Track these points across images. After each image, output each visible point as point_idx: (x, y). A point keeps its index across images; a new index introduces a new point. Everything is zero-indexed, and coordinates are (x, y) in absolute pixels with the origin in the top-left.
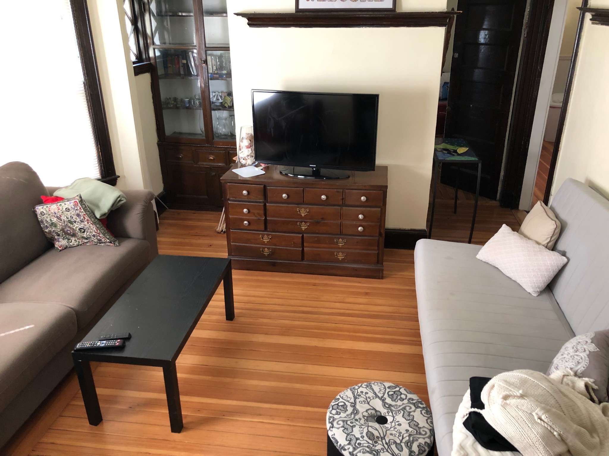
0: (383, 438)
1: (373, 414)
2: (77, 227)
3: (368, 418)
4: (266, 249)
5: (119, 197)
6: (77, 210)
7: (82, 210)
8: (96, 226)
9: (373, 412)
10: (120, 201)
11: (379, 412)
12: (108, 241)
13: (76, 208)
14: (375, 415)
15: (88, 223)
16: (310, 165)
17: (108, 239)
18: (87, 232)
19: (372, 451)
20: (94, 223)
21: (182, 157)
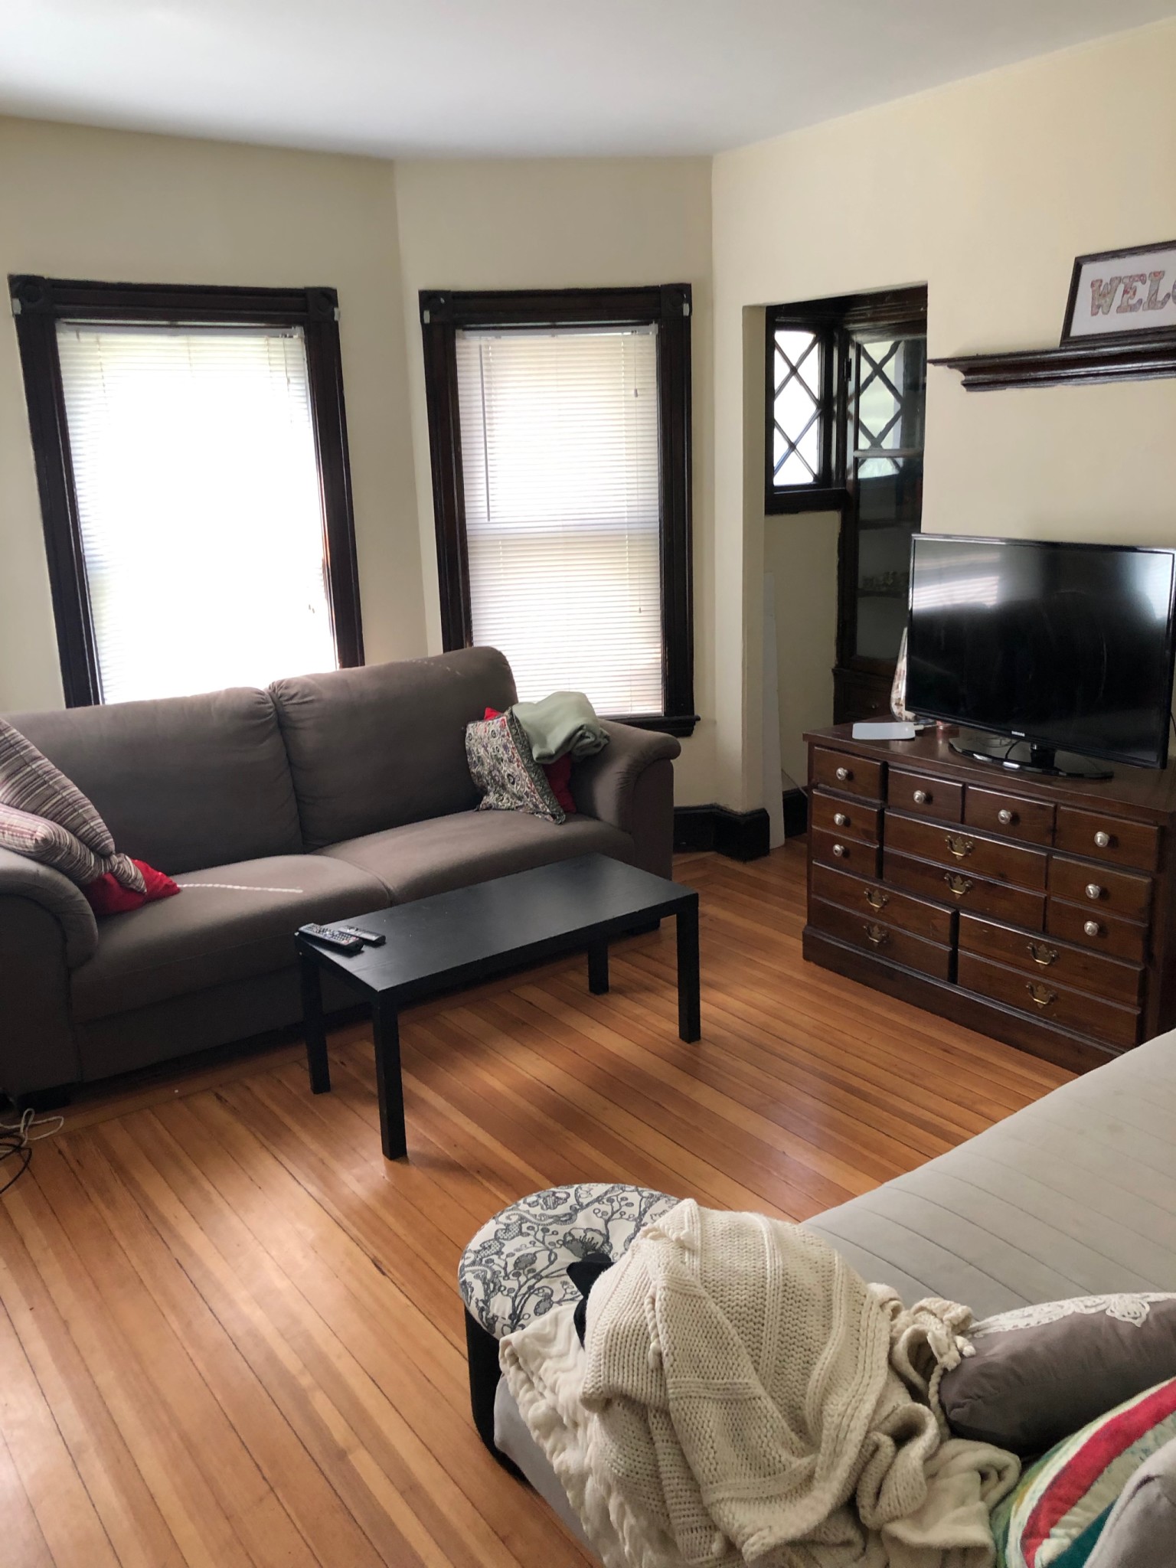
0: (538, 1277)
1: (594, 1241)
2: (505, 771)
3: (574, 1243)
4: (876, 929)
5: (581, 728)
6: (503, 736)
7: (511, 739)
8: (530, 776)
9: (599, 1239)
10: (582, 737)
11: (611, 1247)
12: (548, 811)
13: (502, 733)
14: (597, 1248)
15: (518, 766)
16: (1013, 733)
17: (548, 806)
18: (518, 784)
19: (493, 1282)
20: (527, 769)
21: (876, 708)
